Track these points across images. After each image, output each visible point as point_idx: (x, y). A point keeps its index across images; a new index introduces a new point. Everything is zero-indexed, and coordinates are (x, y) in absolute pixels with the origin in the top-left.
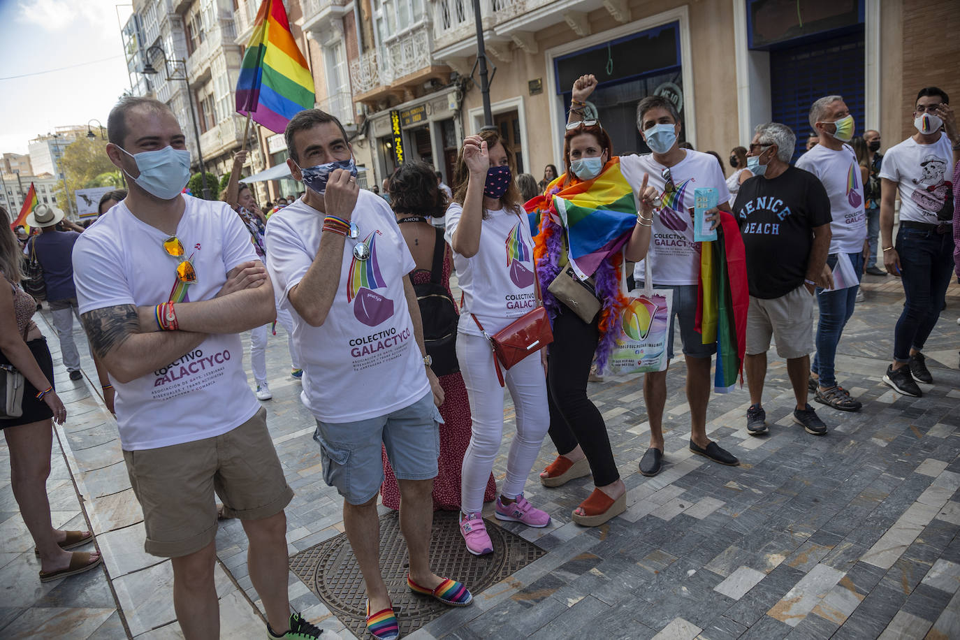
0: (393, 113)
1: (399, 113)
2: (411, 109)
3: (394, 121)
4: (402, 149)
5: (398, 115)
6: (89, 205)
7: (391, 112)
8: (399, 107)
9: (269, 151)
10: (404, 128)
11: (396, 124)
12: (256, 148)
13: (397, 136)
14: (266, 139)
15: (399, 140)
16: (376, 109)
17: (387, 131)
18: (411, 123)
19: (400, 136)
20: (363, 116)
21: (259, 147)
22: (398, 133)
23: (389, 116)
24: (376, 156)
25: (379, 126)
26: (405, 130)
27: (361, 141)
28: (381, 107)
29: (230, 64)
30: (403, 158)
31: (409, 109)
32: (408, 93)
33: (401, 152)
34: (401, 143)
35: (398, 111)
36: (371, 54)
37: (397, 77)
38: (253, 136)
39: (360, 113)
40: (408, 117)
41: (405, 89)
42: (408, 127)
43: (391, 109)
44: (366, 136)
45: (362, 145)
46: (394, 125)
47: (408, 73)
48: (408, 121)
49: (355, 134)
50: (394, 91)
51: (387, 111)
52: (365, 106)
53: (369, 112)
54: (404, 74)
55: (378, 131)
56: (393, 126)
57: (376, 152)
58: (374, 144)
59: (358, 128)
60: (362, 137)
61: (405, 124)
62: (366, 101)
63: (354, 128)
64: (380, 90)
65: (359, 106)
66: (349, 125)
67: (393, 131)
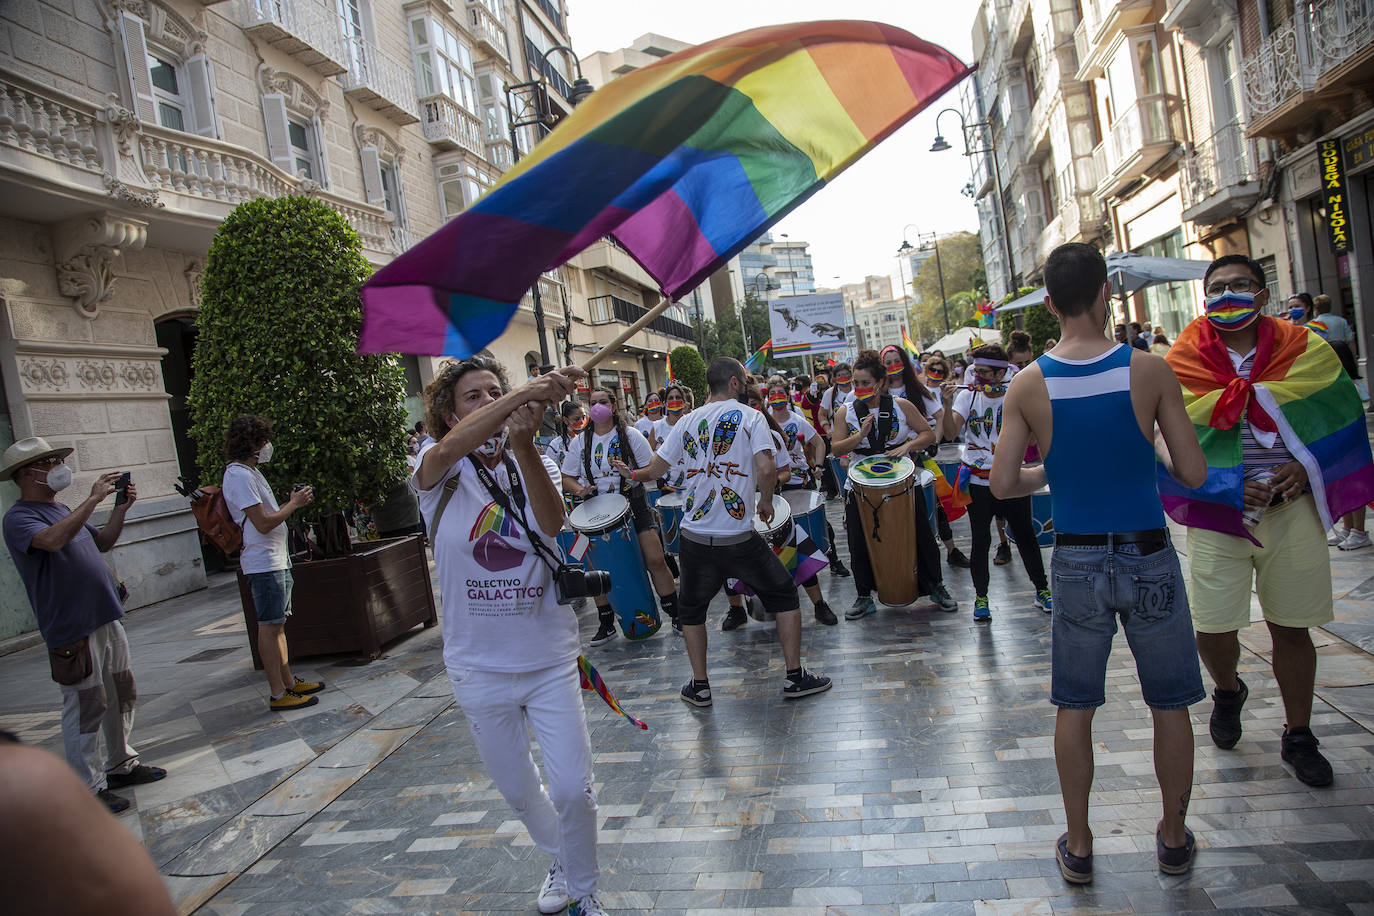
0: (1325, 146)
1: (1338, 143)
2: (1365, 131)
3: (1327, 161)
4: (1346, 216)
5: (1337, 148)
7: (1320, 145)
8: (1339, 131)
9: (1128, 246)
10: (1349, 172)
11: (1331, 169)
12: (1110, 242)
13: (1334, 192)
14: (1125, 225)
15: (1338, 199)
16: (1294, 144)
17: (1312, 186)
18: (1366, 158)
19: (1340, 191)
20: (1271, 162)
21: (1115, 240)
22: (1337, 185)
23: (1316, 155)
24: (1295, 237)
25: (1301, 178)
26: (1351, 178)
27: (1267, 210)
28: (1301, 138)
29: (1071, 116)
30: (1348, 234)
31: (1361, 130)
32: (1356, 96)
33: (1342, 222)
34: (1343, 206)
35: (1337, 141)
37: (1329, 67)
38: (1106, 223)
39: (1264, 158)
40: (1359, 149)
41: (1348, 90)
42: (1359, 169)
43: (1322, 139)
44: (1276, 200)
45: (1269, 218)
46: (1329, 169)
47: (1351, 52)
48: (1358, 157)
49: (1258, 198)
50: (1324, 100)
51: (1312, 146)
52: (1274, 142)
53: (1281, 152)
55: (1300, 187)
56: (1323, 172)
57: (1294, 229)
58: (1292, 215)
59: (1261, 186)
60: (1267, 203)
61: (1351, 165)
62: (1269, 132)
63: (1254, 189)
64: (1297, 100)
65: (1263, 142)
66: (1243, 183)
67: (1325, 183)
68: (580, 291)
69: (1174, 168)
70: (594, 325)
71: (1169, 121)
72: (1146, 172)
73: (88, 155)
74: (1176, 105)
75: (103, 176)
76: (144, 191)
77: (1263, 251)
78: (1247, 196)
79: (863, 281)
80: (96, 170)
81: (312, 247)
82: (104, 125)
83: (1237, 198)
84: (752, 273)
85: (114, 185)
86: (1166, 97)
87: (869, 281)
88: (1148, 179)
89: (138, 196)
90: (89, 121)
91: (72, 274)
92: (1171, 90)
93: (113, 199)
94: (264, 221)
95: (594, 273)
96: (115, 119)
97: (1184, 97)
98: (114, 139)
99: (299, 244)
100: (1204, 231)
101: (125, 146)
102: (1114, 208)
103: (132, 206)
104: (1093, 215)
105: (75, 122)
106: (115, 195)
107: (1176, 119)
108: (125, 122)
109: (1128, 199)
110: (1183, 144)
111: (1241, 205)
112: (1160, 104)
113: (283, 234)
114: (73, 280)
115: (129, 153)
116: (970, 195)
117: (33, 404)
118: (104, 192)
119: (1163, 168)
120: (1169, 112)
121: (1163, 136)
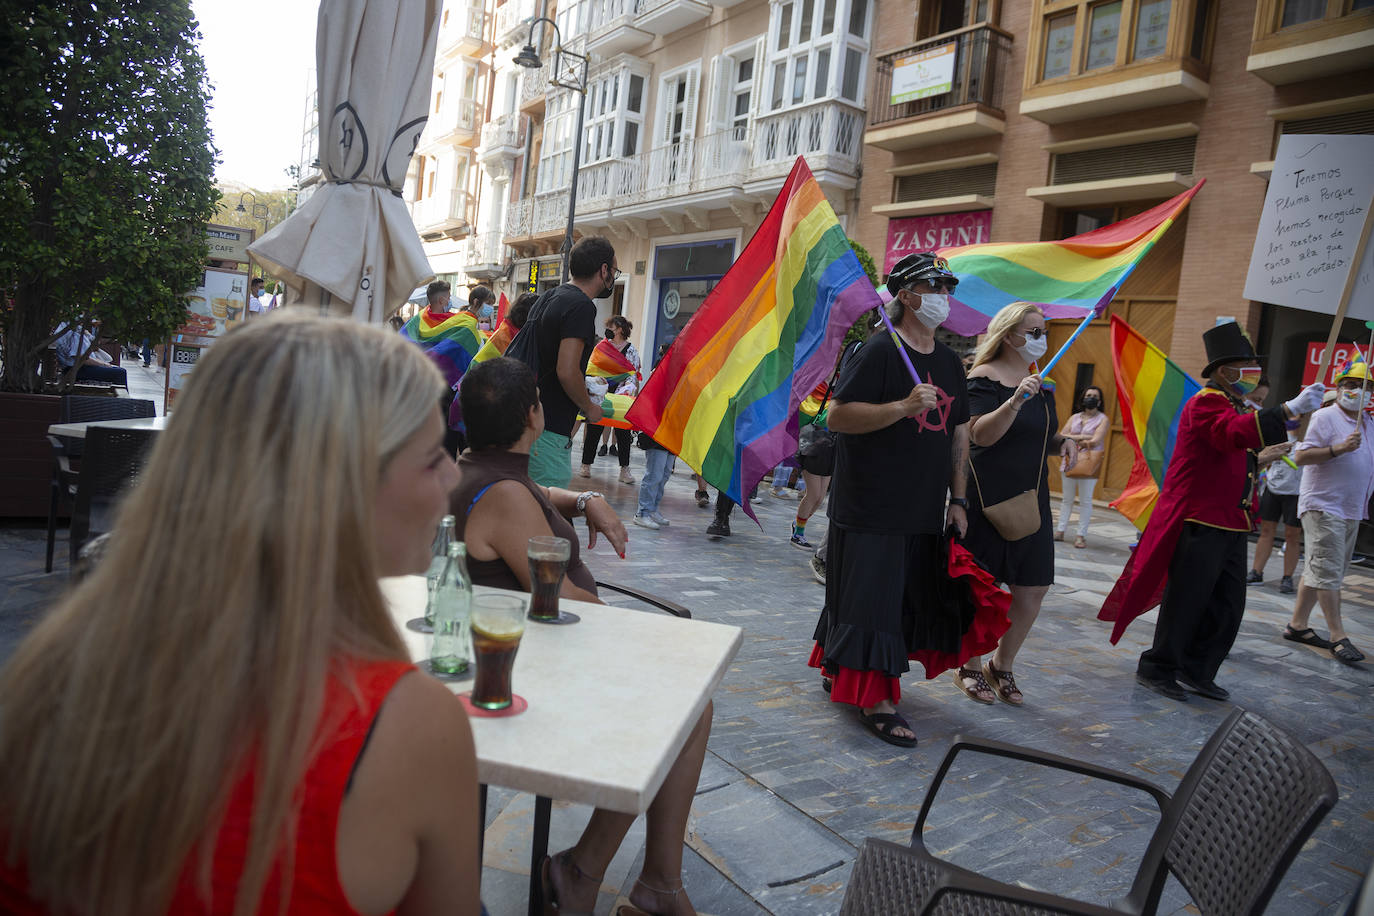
0: (533, 263)
1: (538, 264)
2: (550, 263)
3: (533, 270)
5: (538, 266)
7: (531, 261)
8: (540, 258)
10: (540, 279)
11: (534, 274)
13: (532, 286)
16: (522, 256)
17: (524, 279)
18: (547, 276)
19: (535, 286)
20: (511, 260)
22: (534, 283)
23: (529, 265)
25: (521, 272)
26: (540, 282)
27: (504, 282)
28: (525, 254)
31: (547, 262)
32: (550, 247)
35: (539, 262)
36: (528, 203)
39: (508, 255)
40: (544, 270)
41: (546, 243)
42: (544, 279)
43: (533, 259)
44: (509, 279)
46: (532, 274)
47: (549, 229)
48: (544, 273)
49: (501, 275)
50: (537, 243)
51: (528, 260)
52: (514, 250)
53: (516, 256)
54: (545, 229)
55: (520, 276)
56: (530, 275)
58: (514, 289)
59: (503, 269)
60: (505, 279)
61: (541, 276)
62: (514, 245)
63: (500, 269)
64: (525, 238)
65: (509, 248)
66: (496, 264)
67: (530, 280)
69: (463, 237)
71: (466, 208)
72: (445, 231)
74: (473, 201)
83: (491, 271)
86: (468, 194)
88: (446, 236)
92: (472, 192)
97: (477, 199)
107: (470, 208)
110: (471, 227)
111: (492, 275)
112: (463, 196)
116: (292, 176)
119: (457, 234)
120: (467, 203)
121: (460, 216)
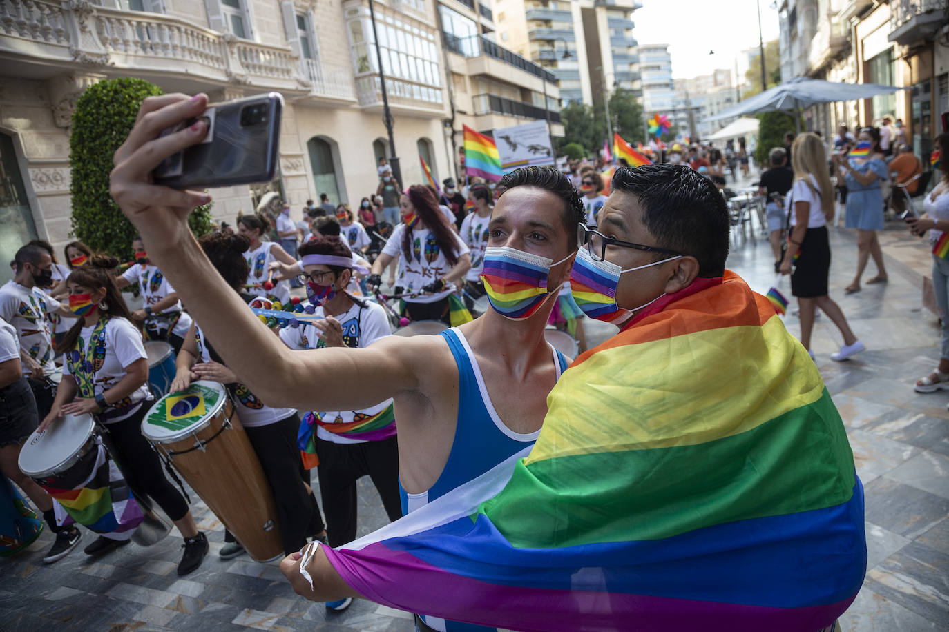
6: (514, 150)
12: (851, 54)
14: (862, 41)
21: (855, 53)
38: (849, 39)
68: (465, 91)
70: (476, 115)
73: (58, 33)
75: (69, 48)
76: (99, 55)
77: (941, 69)
78: (934, 22)
79: (712, 72)
80: (65, 43)
81: (128, 115)
82: (68, 11)
84: (623, 68)
85: (76, 54)
87: (717, 72)
89: (95, 59)
90: (57, 10)
91: (62, 113)
93: (77, 63)
94: (98, 98)
95: (477, 78)
96: (75, 7)
98: (76, 21)
99: (120, 114)
100: (905, 50)
101: (84, 25)
102: (856, 26)
103: (90, 66)
104: (841, 31)
105: (47, 11)
106: (78, 60)
108: (81, 8)
109: (864, 19)
113: (109, 107)
114: (63, 117)
115: (87, 29)
117: (43, 199)
118: (69, 58)
